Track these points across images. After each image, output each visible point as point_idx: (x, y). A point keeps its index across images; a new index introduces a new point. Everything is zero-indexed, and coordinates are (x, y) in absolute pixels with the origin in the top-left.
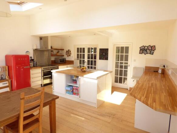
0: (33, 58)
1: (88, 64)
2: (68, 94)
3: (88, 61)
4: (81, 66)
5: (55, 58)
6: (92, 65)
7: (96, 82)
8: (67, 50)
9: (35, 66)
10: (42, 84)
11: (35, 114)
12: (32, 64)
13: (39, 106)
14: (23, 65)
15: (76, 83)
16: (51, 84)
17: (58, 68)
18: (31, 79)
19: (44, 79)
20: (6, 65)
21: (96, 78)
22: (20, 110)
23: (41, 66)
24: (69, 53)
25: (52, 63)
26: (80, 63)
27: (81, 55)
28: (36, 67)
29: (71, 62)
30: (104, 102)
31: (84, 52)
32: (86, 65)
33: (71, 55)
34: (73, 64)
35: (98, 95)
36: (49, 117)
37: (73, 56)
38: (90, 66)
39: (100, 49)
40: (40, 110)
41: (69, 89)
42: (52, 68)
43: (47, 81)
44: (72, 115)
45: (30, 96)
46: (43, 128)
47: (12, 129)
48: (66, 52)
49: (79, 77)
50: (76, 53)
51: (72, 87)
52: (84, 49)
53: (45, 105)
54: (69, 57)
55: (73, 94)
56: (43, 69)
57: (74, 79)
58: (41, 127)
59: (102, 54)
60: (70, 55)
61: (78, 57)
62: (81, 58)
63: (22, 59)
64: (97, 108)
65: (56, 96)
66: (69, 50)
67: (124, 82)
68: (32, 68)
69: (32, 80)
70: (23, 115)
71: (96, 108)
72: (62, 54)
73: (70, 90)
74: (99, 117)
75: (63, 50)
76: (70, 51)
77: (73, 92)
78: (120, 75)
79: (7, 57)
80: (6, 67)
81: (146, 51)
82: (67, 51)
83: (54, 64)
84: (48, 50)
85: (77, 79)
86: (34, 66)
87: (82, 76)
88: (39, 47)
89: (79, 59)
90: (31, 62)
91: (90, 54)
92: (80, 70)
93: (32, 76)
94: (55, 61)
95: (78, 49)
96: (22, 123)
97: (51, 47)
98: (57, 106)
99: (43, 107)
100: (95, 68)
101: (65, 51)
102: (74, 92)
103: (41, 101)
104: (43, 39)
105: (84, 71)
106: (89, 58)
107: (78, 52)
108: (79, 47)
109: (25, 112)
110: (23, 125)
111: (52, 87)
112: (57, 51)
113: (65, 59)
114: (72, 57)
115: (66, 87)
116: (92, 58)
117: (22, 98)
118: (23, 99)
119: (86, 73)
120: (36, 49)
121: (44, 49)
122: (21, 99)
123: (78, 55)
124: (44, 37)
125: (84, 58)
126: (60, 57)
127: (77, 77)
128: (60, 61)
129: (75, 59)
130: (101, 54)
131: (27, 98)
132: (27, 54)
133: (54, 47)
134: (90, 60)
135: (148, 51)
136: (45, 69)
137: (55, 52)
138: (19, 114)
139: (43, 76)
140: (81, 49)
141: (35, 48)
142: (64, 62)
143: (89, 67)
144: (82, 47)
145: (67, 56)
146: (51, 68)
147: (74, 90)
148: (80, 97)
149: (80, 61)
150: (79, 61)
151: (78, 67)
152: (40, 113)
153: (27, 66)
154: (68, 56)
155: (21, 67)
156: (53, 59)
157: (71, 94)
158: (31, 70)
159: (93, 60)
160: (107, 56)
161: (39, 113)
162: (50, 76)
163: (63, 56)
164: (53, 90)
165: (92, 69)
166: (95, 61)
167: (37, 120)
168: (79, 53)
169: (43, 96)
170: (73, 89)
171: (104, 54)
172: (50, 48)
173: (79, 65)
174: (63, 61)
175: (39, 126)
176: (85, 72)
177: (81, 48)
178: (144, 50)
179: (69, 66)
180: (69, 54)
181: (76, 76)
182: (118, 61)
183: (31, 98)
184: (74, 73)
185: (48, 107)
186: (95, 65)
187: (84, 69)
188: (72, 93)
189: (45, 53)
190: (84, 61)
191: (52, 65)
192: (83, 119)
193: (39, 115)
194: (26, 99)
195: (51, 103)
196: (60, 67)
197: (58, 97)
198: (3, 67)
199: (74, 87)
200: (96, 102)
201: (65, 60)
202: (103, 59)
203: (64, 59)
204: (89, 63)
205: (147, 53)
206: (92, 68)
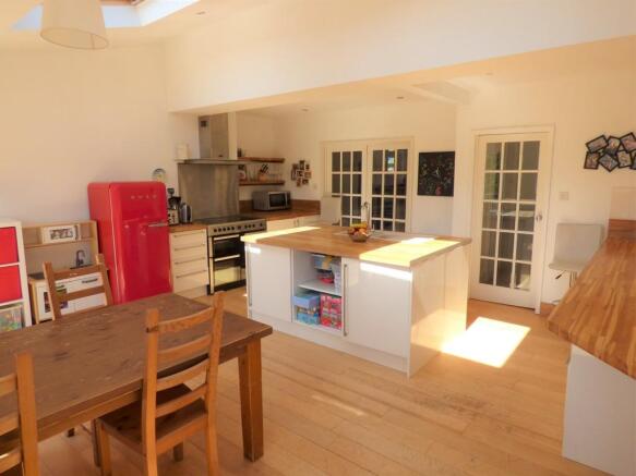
0: (176, 194)
1: (376, 212)
2: (303, 324)
3: (376, 202)
4: (346, 222)
5: (255, 194)
6: (388, 214)
7: (408, 277)
8: (297, 162)
9: (186, 221)
10: (209, 286)
11: (191, 384)
12: (174, 213)
13: (206, 357)
14: (145, 217)
15: (331, 281)
16: (240, 284)
17: (263, 229)
18: (174, 266)
19: (218, 266)
20: (92, 217)
21: (408, 265)
22: (144, 370)
23: (205, 222)
24: (301, 172)
25: (242, 210)
26: (345, 210)
27: (346, 177)
28: (189, 223)
29: (310, 208)
30: (438, 355)
31: (358, 166)
32: (365, 215)
33: (310, 181)
34: (319, 213)
35: (414, 328)
36: (239, 400)
37: (319, 186)
38: (382, 219)
39: (422, 155)
40: (208, 371)
41: (305, 302)
42: (243, 229)
43: (228, 275)
44: (318, 397)
45: (178, 323)
46: (220, 437)
47: (119, 429)
48: (291, 168)
49: (344, 261)
50: (330, 173)
51: (315, 297)
52: (358, 155)
53: (225, 355)
54: (304, 187)
55: (320, 323)
56: (212, 233)
57: (325, 266)
58: (212, 432)
59: (429, 175)
60: (306, 181)
61: (335, 189)
62: (346, 190)
63: (140, 197)
64: (411, 377)
65: (263, 325)
66: (302, 162)
67: (518, 282)
68: (177, 228)
69: (175, 270)
70: (154, 387)
71: (408, 375)
72: (279, 178)
73: (307, 307)
74: (418, 409)
75: (281, 161)
76: (308, 167)
77: (320, 315)
78: (501, 255)
79: (95, 191)
80: (90, 224)
81: (614, 155)
82: (295, 167)
83: (245, 215)
84: (228, 165)
85: (333, 267)
86: (181, 222)
87: (355, 256)
88: (196, 155)
89: (341, 194)
90: (171, 209)
91: (383, 173)
92: (344, 233)
93: (174, 256)
94: (252, 202)
95: (336, 156)
96: (151, 413)
97: (240, 154)
98: (265, 362)
99: (221, 362)
100: (401, 228)
101: (287, 167)
102: (324, 314)
103: (212, 341)
104: (209, 123)
105: (360, 238)
106: (376, 190)
107: (336, 167)
108: (341, 149)
109: (160, 375)
110: (157, 420)
111: (246, 295)
112: (259, 166)
113: (289, 195)
114: (315, 187)
115: (296, 295)
116: (389, 190)
117: (150, 327)
118: (155, 329)
119: (369, 244)
120: (187, 163)
121: (214, 159)
122: (148, 331)
123: (335, 179)
124: (214, 116)
125: (358, 190)
126: (271, 187)
127: (336, 259)
128: (271, 205)
129: (325, 196)
130: (425, 173)
131: (166, 326)
132: (159, 180)
133: (249, 153)
134: (383, 196)
135: (624, 157)
136: (218, 233)
137: (252, 170)
138: (142, 380)
139: (214, 258)
140: (347, 155)
141: (184, 157)
142: (284, 206)
143: (377, 225)
144: (352, 150)
145: (294, 183)
146: (239, 227)
147: (324, 309)
148: (345, 334)
149: (346, 201)
150: (340, 201)
151: (338, 224)
152: (211, 381)
153: (159, 220)
154: (298, 185)
155: (141, 226)
156: (245, 194)
157: (312, 322)
158: (171, 236)
159: (395, 197)
160: (449, 181)
161: (206, 383)
162: (238, 256)
163: (282, 183)
164: (249, 308)
165: (390, 229)
166: (402, 203)
167: (199, 408)
168: (341, 173)
169: (218, 323)
170: (320, 304)
171: (438, 172)
172: (234, 156)
173: (339, 216)
174: (283, 203)
175: (207, 426)
176: (363, 240)
177: (349, 153)
178: (603, 154)
179: (302, 219)
180: (303, 177)
181: (333, 257)
182: (494, 201)
183: (179, 328)
184: (325, 245)
185: (234, 363)
186: (402, 215)
187: (361, 230)
188: (315, 319)
189: (218, 174)
190: (357, 201)
191: (243, 219)
192: (360, 413)
193: (203, 391)
194: (162, 330)
195: (245, 349)
196: (269, 223)
197: (269, 331)
198: (82, 225)
199: (323, 298)
200: (406, 353)
201: (290, 201)
202: (434, 194)
203: (283, 195)
204: (380, 210)
205: (619, 166)
206: (388, 226)
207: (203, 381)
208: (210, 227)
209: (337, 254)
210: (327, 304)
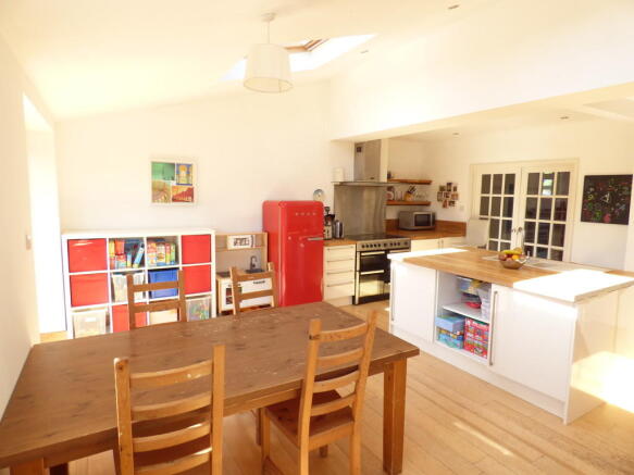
0: (331, 212)
1: (529, 237)
2: (445, 346)
3: (529, 227)
4: (493, 246)
5: (400, 213)
6: (543, 239)
7: (572, 314)
8: (444, 184)
9: (339, 237)
10: (354, 297)
11: (342, 391)
12: (328, 229)
13: (356, 368)
14: (305, 230)
15: (478, 306)
16: (384, 297)
17: (407, 248)
18: (325, 276)
19: (363, 278)
20: (265, 230)
21: (573, 300)
22: (304, 370)
23: (355, 238)
24: (448, 193)
25: (387, 229)
26: (493, 232)
27: (496, 201)
28: (340, 238)
29: (456, 229)
30: (602, 405)
31: (510, 189)
32: (517, 241)
33: (457, 202)
34: (464, 235)
35: (575, 367)
36: (382, 414)
37: (466, 207)
38: (535, 245)
39: (588, 179)
40: (357, 382)
41: (448, 325)
42: (389, 247)
43: (372, 288)
44: (459, 425)
45: (336, 334)
46: (363, 446)
47: (280, 419)
48: (438, 190)
49: (494, 288)
50: (478, 195)
51: (459, 321)
52: (511, 178)
53: (375, 368)
54: (450, 208)
55: (464, 347)
56: (359, 248)
57: (471, 290)
58: (357, 440)
59: (597, 200)
60: (452, 203)
61: (484, 211)
62: (496, 212)
63: (303, 214)
64: (569, 424)
65: (410, 345)
66: (449, 184)
68: (330, 242)
69: (327, 280)
70: (312, 388)
71: (565, 422)
72: (425, 199)
73: (451, 330)
74: (578, 463)
75: (428, 183)
76: (455, 189)
77: (463, 339)
79: (268, 208)
80: (262, 236)
82: (442, 189)
83: (391, 233)
84: (377, 187)
85: (481, 293)
86: (334, 237)
87: (509, 284)
88: (350, 178)
89: (490, 217)
90: (326, 225)
91: (539, 197)
93: (327, 267)
94: (398, 221)
95: (486, 178)
96: (307, 412)
97: (389, 176)
98: (409, 381)
99: (369, 375)
100: (559, 256)
101: (435, 188)
102: (467, 339)
103: (363, 355)
104: (364, 149)
105: (512, 264)
106: (530, 213)
107: (485, 189)
108: (492, 172)
109: (318, 379)
110: (312, 418)
111: (388, 309)
112: (406, 188)
113: (434, 216)
114: (462, 208)
115: (440, 316)
117: (313, 334)
118: (316, 337)
119: (522, 272)
120: (342, 184)
121: (366, 181)
122: (310, 338)
123: (484, 201)
124: (369, 142)
125: (509, 212)
126: (418, 207)
127: (485, 285)
128: (416, 225)
129: (472, 218)
130: (591, 197)
131: (326, 336)
132: (318, 199)
133: (399, 174)
134: (537, 221)
136: (366, 249)
137: (400, 191)
138: (302, 381)
139: (360, 271)
140: (498, 177)
141: (340, 179)
142: (429, 226)
143: (528, 250)
144: (504, 171)
145: (441, 204)
146: (385, 245)
147: (469, 334)
148: (491, 364)
149: (494, 224)
150: (488, 223)
151: (484, 247)
152: (359, 393)
153: (315, 234)
154: (444, 206)
155: (300, 238)
156: (392, 214)
157: (456, 345)
158: (326, 248)
159: (552, 222)
160: (623, 208)
161: (355, 393)
162: (382, 271)
163: (428, 204)
164: (391, 322)
165: (545, 257)
166: (560, 230)
167: (346, 415)
168: (491, 195)
169: (370, 340)
170: (464, 328)
172: (384, 178)
173: (486, 239)
174: (428, 223)
175: (353, 433)
176: (516, 267)
177: (501, 176)
179: (447, 240)
180: (449, 199)
181: (481, 282)
183: (337, 339)
184: (470, 268)
185: (380, 378)
186: (560, 241)
187: (514, 257)
188: (458, 343)
189: (366, 194)
190: (508, 225)
191: (388, 237)
192: (507, 452)
193: (352, 399)
194: (322, 339)
195: (392, 367)
196: (414, 243)
197: (416, 352)
198: (257, 235)
199: (468, 323)
200: (564, 397)
201: (435, 221)
202: (602, 221)
203: (428, 215)
204: (533, 234)
206: (542, 253)
207: (352, 390)
208: (359, 243)
209: (485, 280)
210: (471, 329)
